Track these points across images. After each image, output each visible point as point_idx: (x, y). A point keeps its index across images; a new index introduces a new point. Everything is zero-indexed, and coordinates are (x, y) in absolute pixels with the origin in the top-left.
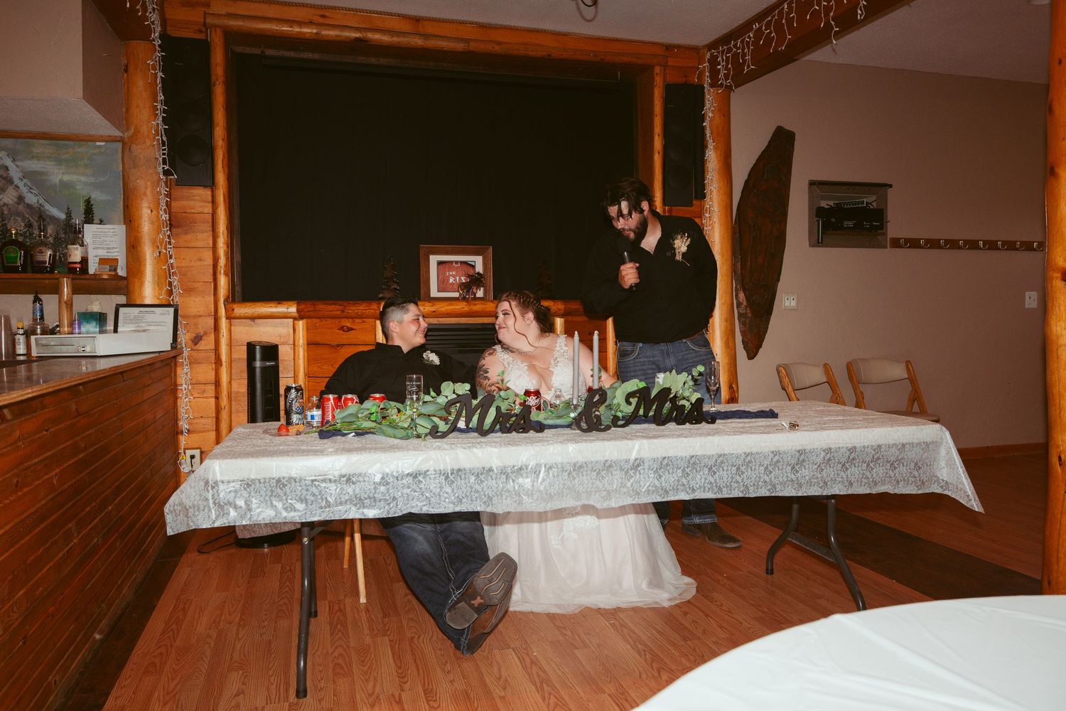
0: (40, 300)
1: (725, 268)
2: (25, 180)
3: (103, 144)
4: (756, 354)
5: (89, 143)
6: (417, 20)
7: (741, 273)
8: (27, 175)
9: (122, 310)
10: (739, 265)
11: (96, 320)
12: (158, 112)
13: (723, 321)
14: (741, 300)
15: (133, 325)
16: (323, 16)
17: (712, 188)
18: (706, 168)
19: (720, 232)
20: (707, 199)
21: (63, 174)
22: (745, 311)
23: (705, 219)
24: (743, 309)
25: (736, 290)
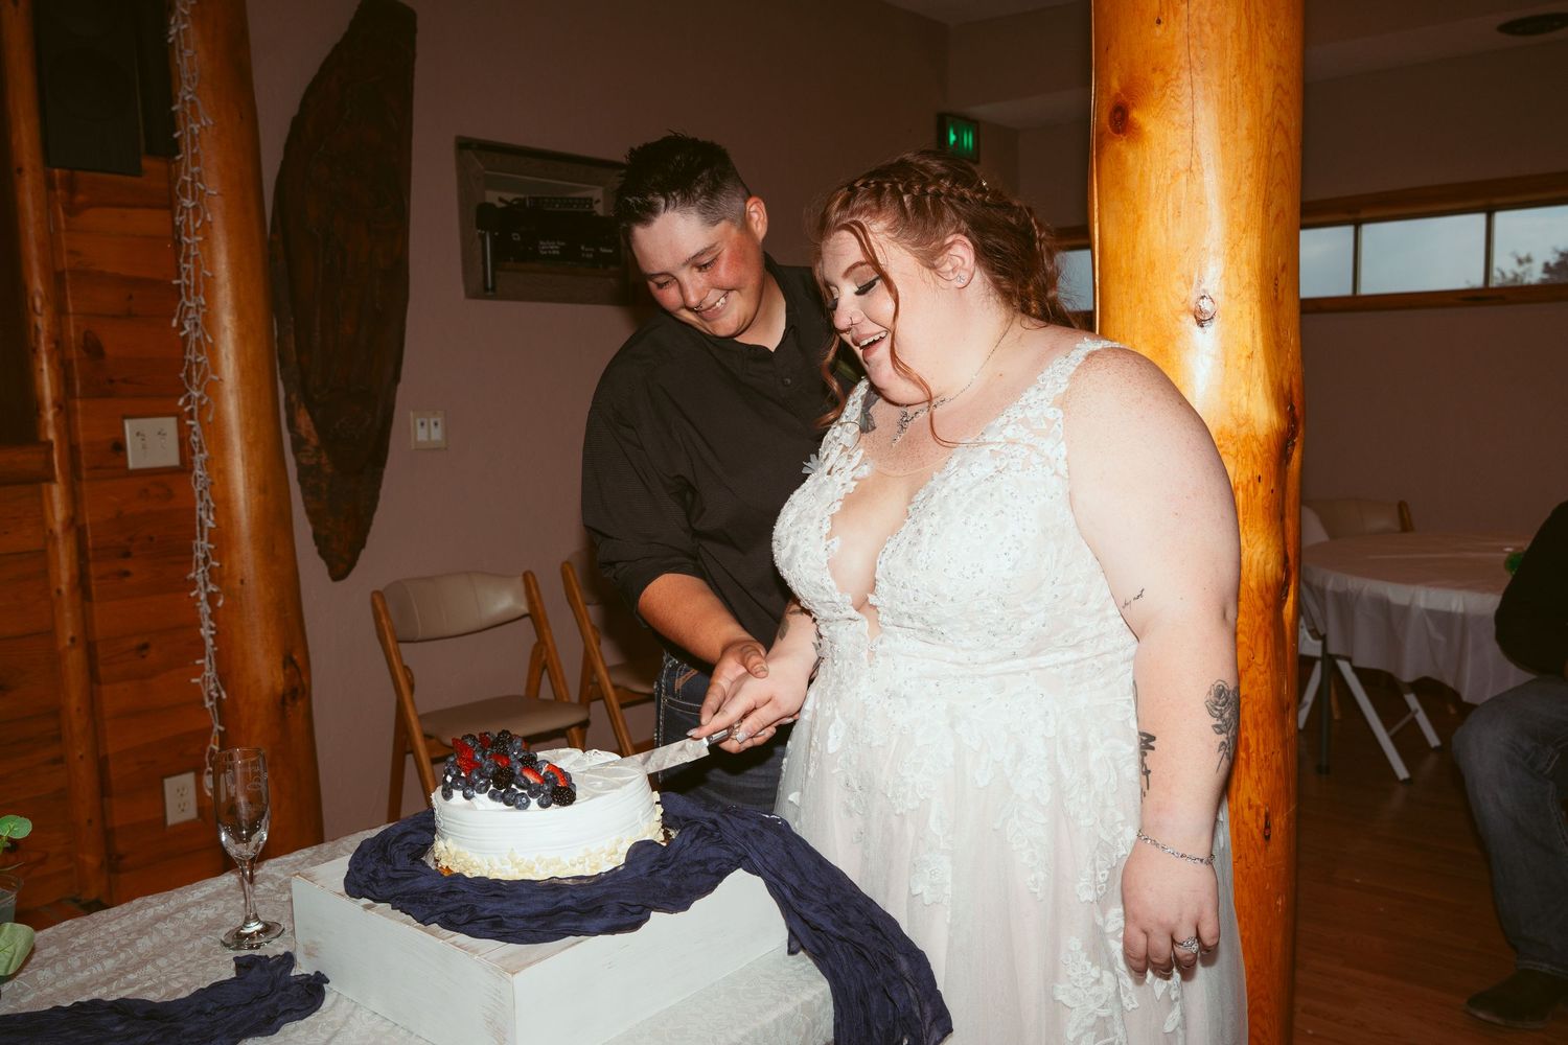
4: (352, 565)
14: (304, 435)
18: (173, 69)
20: (185, 154)
22: (315, 459)
23: (181, 214)
24: (310, 454)
25: (289, 406)
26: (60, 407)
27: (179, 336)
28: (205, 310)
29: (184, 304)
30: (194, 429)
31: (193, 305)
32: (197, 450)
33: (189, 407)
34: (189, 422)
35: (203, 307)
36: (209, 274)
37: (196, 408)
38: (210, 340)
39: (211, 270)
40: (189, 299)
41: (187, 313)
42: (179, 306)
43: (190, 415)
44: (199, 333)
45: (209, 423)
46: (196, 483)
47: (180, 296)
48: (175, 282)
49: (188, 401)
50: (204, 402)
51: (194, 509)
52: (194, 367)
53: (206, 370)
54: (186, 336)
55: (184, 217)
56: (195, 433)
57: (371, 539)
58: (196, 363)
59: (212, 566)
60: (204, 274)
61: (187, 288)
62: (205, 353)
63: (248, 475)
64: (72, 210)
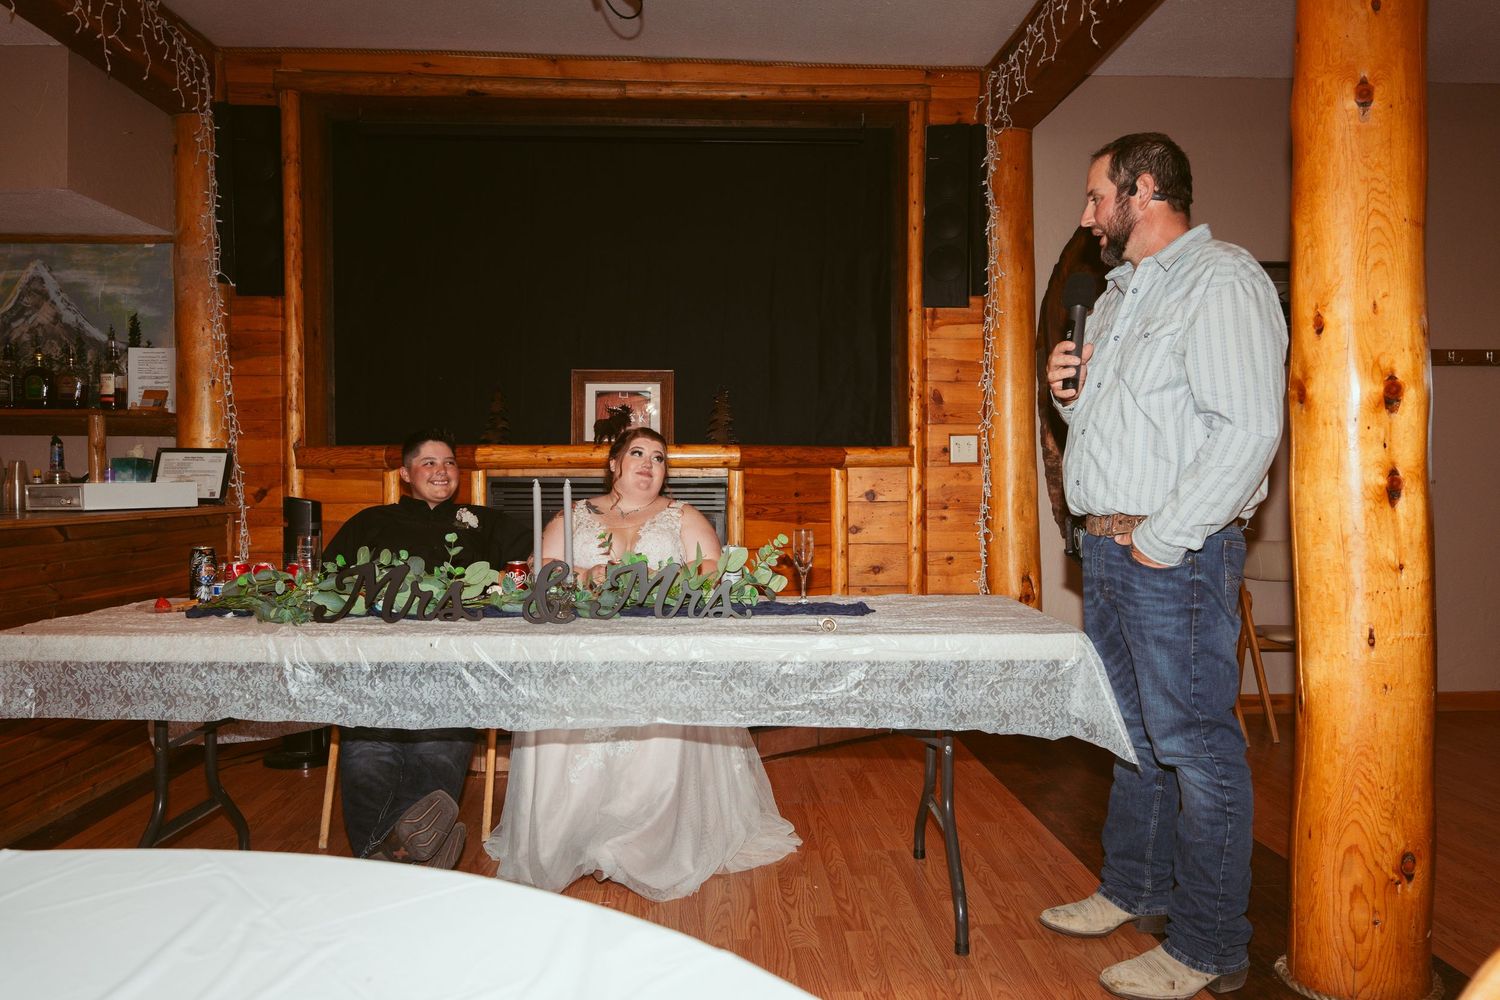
0: (60, 442)
2: (62, 295)
3: (152, 246)
5: (137, 245)
6: (554, 60)
8: (66, 287)
9: (165, 456)
11: (133, 468)
12: (210, 202)
14: (1050, 449)
15: (176, 475)
16: (427, 65)
17: (996, 278)
18: (987, 249)
19: (1009, 344)
20: (989, 295)
21: (106, 285)
24: (1053, 460)
25: (1042, 432)
26: (919, 428)
27: (981, 392)
29: (984, 374)
30: (985, 442)
31: (990, 374)
32: (986, 454)
33: (983, 430)
34: (983, 438)
35: (995, 375)
36: (997, 357)
37: (986, 430)
39: (999, 354)
40: (987, 371)
41: (985, 378)
43: (983, 434)
44: (991, 390)
45: (992, 439)
46: (983, 471)
47: (983, 370)
48: (981, 362)
49: (983, 427)
50: (992, 428)
51: (981, 486)
53: (993, 410)
54: (985, 391)
55: (987, 327)
56: (985, 445)
58: (989, 406)
59: (988, 519)
61: (987, 365)
62: (993, 400)
64: (933, 328)
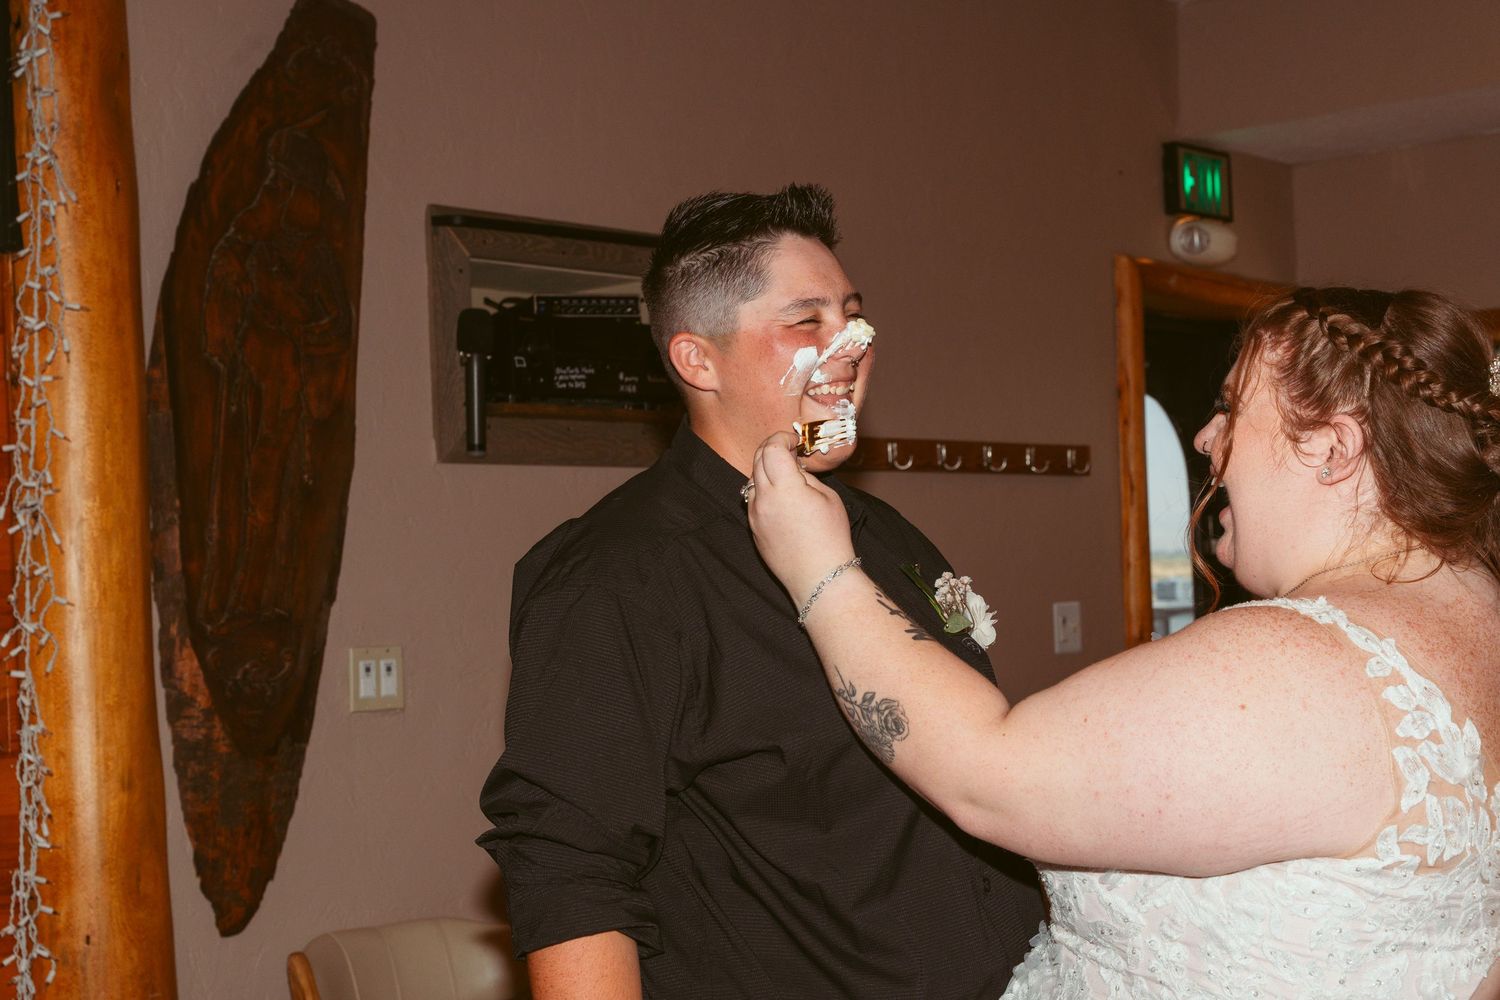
1: (116, 555)
4: (252, 908)
7: (185, 570)
10: (173, 541)
13: (114, 785)
14: (186, 689)
17: (51, 204)
18: (20, 119)
19: (91, 398)
20: (32, 248)
22: (203, 731)
23: (21, 341)
24: (195, 723)
25: (167, 646)
27: (7, 534)
28: (50, 492)
29: (17, 483)
30: (24, 685)
31: (31, 483)
32: (26, 718)
33: (19, 649)
34: (15, 674)
35: (46, 486)
36: (61, 435)
37: (27, 649)
38: (58, 541)
39: (63, 428)
40: (27, 475)
41: (22, 495)
42: (11, 483)
43: (18, 663)
44: (40, 526)
45: (47, 674)
46: (22, 773)
47: (11, 471)
48: (6, 448)
49: (15, 642)
50: (43, 641)
51: (16, 817)
52: (28, 584)
53: (47, 588)
54: (19, 532)
55: (26, 344)
56: (25, 692)
57: (286, 863)
58: (33, 577)
59: (41, 913)
60: (53, 434)
61: (25, 456)
62: (48, 560)
63: (104, 762)
